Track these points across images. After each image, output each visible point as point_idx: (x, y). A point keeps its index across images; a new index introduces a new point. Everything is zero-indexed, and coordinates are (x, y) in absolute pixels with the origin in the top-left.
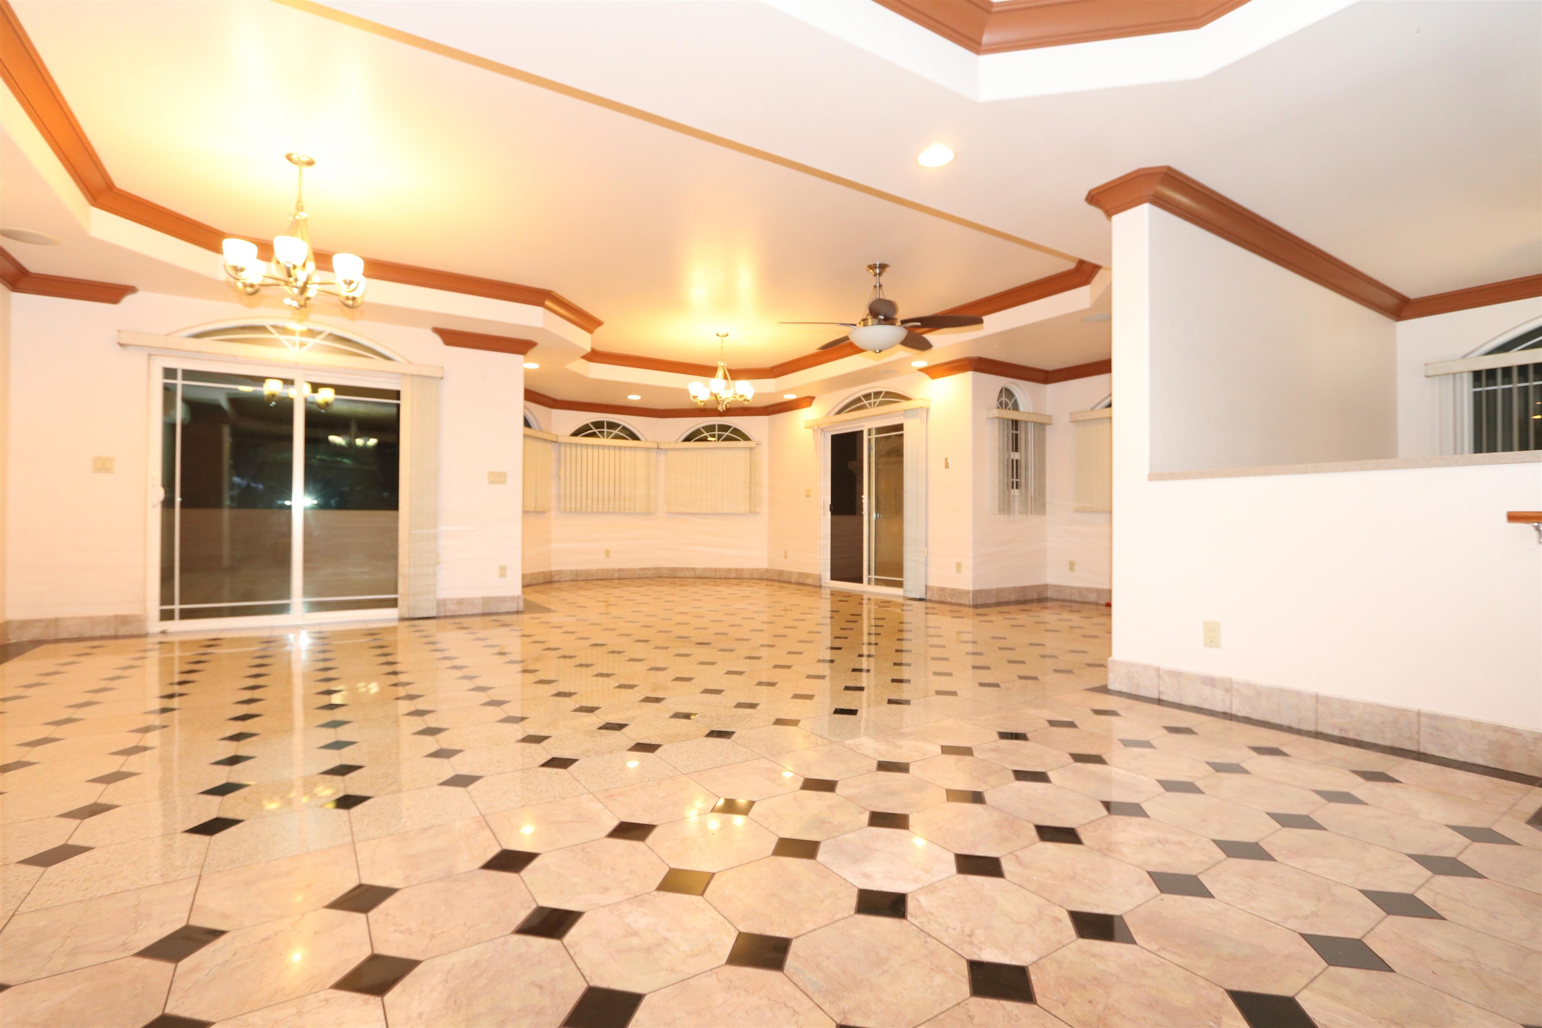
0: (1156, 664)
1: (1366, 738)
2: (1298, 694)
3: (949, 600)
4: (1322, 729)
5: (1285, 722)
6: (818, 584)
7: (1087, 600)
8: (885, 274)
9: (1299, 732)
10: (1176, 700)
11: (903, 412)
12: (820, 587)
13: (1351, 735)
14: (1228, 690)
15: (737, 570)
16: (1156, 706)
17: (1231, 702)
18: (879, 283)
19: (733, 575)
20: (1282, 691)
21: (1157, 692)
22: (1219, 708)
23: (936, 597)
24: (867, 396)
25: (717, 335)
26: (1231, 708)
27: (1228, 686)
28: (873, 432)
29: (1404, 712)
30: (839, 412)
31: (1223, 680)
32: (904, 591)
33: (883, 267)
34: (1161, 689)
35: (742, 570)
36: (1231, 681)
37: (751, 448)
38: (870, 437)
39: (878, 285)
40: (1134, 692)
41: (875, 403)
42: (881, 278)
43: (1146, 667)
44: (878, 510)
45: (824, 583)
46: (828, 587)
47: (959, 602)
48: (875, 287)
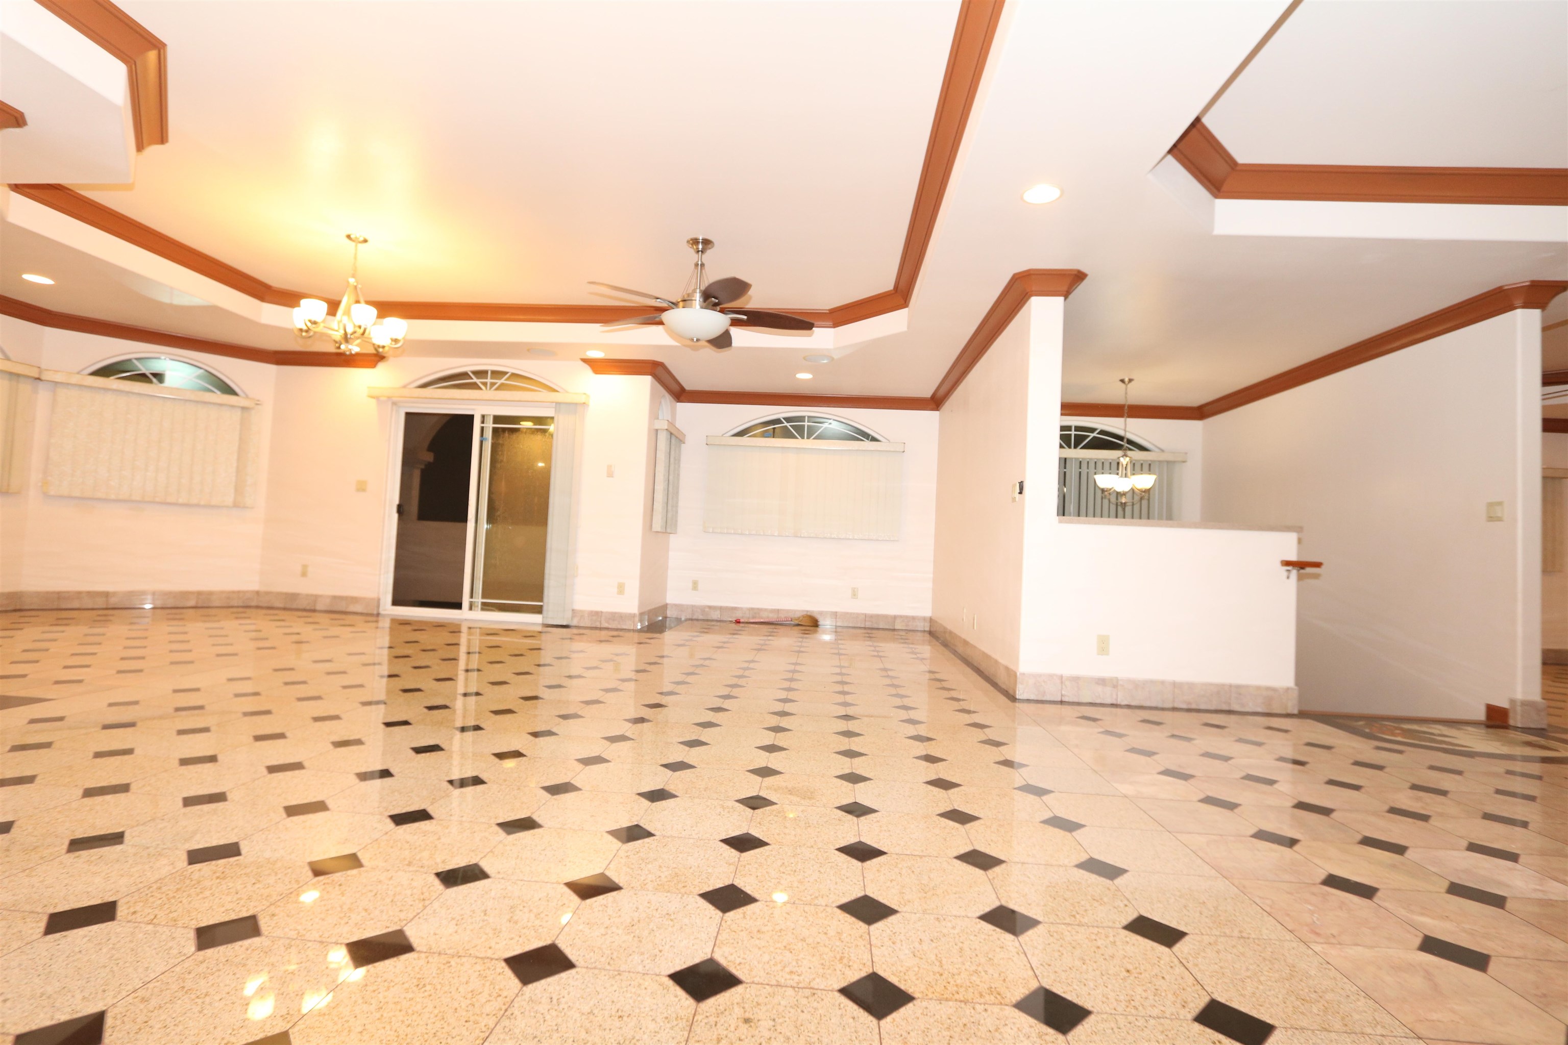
0: (1059, 671)
1: (1203, 707)
2: (1163, 683)
3: (605, 625)
4: (1177, 705)
5: (1154, 704)
6: (375, 612)
7: (709, 618)
8: (709, 253)
9: (1163, 709)
10: (1076, 700)
11: (554, 404)
12: (378, 615)
13: (1194, 706)
14: (1115, 687)
15: (199, 593)
16: (1059, 706)
17: (1117, 695)
18: (701, 261)
19: (192, 603)
20: (1153, 682)
21: (1059, 695)
22: (1109, 701)
23: (587, 623)
24: (481, 374)
25: (349, 237)
26: (1117, 700)
27: (1114, 683)
28: (490, 420)
29: (1223, 685)
30: (425, 386)
31: (1111, 679)
32: (543, 617)
33: (707, 243)
34: (1063, 692)
35: (211, 593)
36: (1117, 678)
37: (244, 409)
38: (483, 425)
39: (700, 263)
40: (1040, 698)
41: (493, 384)
42: (703, 256)
43: (1051, 676)
44: (491, 518)
45: (385, 610)
46: (388, 615)
47: (619, 627)
48: (697, 265)
